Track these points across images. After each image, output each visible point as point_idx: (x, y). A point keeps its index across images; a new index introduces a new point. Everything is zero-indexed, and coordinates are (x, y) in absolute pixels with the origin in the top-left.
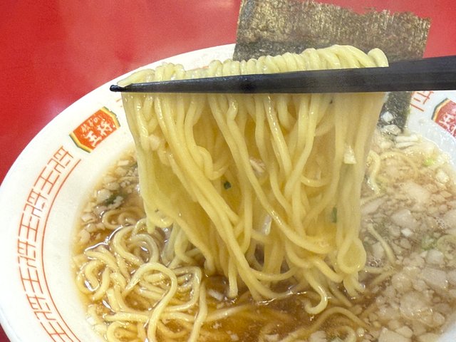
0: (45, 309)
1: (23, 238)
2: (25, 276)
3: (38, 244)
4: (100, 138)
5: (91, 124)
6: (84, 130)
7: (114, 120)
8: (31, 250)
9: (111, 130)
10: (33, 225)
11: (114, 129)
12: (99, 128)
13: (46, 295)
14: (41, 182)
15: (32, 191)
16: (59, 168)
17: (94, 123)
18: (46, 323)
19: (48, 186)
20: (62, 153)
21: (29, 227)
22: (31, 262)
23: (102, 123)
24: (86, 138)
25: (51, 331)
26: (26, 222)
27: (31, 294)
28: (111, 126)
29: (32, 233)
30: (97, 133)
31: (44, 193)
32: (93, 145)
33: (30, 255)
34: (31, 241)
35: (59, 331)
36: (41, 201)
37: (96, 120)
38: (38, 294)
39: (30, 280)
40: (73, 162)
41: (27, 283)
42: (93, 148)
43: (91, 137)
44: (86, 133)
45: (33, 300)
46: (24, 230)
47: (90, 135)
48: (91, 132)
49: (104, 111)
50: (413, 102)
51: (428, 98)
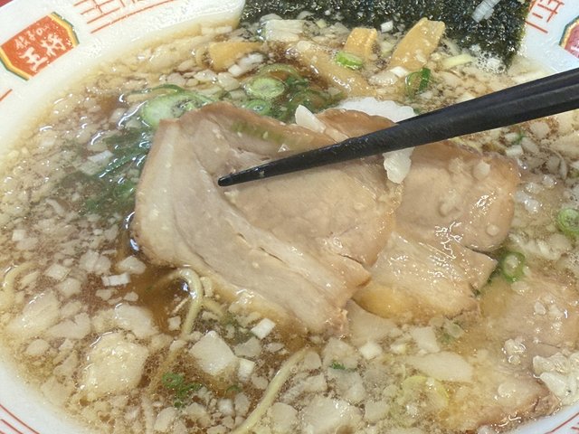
4: (44, 60)
5: (32, 37)
6: (19, 45)
7: (70, 34)
9: (63, 48)
11: (69, 48)
12: (44, 44)
17: (36, 36)
23: (50, 36)
24: (23, 57)
28: (64, 42)
30: (40, 52)
32: (34, 69)
37: (40, 32)
42: (33, 73)
43: (32, 58)
44: (23, 51)
47: (29, 53)
48: (31, 49)
49: (54, 18)
50: (530, 18)
51: (554, 12)
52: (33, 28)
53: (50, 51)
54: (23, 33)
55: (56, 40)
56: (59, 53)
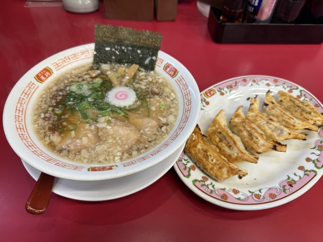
0: (26, 138)
1: (17, 114)
2: (18, 127)
3: (23, 116)
4: (46, 78)
5: (42, 73)
6: (39, 75)
7: (51, 71)
8: (20, 118)
10: (21, 110)
11: (51, 75)
13: (26, 133)
15: (20, 97)
16: (30, 89)
18: (26, 142)
21: (19, 110)
22: (20, 122)
24: (41, 78)
25: (28, 145)
26: (18, 109)
27: (20, 133)
29: (21, 112)
30: (45, 76)
31: (25, 98)
32: (43, 81)
33: (20, 120)
34: (20, 115)
35: (31, 145)
36: (24, 101)
38: (23, 133)
39: (20, 129)
40: (36, 87)
41: (19, 130)
45: (21, 135)
46: (17, 111)
49: (47, 68)
50: (157, 63)
51: (162, 62)
52: (42, 71)
53: (47, 76)
54: (40, 72)
55: (48, 73)
56: (49, 76)
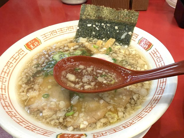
0: (5, 98)
1: (2, 76)
3: (8, 78)
4: (34, 47)
5: (32, 42)
6: (29, 44)
7: (40, 42)
9: (38, 45)
10: (7, 72)
11: (39, 45)
12: (34, 44)
13: (6, 93)
14: (12, 59)
15: (9, 61)
16: (19, 55)
17: (33, 42)
18: (3, 102)
19: (15, 60)
20: (21, 50)
22: (3, 83)
23: (36, 42)
24: (30, 46)
25: (4, 105)
26: (5, 71)
28: (39, 43)
29: (6, 74)
30: (34, 45)
31: (13, 62)
32: (32, 49)
33: (4, 81)
34: (5, 76)
35: (8, 105)
36: (11, 64)
37: (33, 41)
38: (4, 93)
39: (2, 89)
40: (25, 54)
42: (32, 50)
43: (32, 46)
44: (30, 45)
46: (3, 73)
47: (31, 46)
48: (32, 45)
49: (37, 39)
50: (132, 38)
51: (137, 37)
53: (36, 45)
